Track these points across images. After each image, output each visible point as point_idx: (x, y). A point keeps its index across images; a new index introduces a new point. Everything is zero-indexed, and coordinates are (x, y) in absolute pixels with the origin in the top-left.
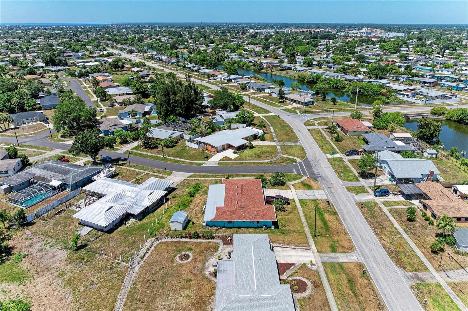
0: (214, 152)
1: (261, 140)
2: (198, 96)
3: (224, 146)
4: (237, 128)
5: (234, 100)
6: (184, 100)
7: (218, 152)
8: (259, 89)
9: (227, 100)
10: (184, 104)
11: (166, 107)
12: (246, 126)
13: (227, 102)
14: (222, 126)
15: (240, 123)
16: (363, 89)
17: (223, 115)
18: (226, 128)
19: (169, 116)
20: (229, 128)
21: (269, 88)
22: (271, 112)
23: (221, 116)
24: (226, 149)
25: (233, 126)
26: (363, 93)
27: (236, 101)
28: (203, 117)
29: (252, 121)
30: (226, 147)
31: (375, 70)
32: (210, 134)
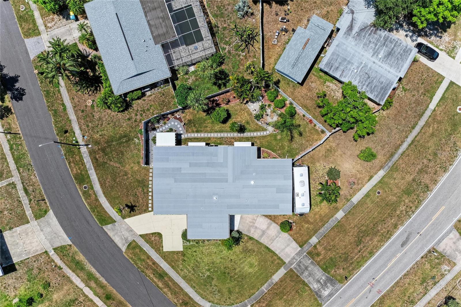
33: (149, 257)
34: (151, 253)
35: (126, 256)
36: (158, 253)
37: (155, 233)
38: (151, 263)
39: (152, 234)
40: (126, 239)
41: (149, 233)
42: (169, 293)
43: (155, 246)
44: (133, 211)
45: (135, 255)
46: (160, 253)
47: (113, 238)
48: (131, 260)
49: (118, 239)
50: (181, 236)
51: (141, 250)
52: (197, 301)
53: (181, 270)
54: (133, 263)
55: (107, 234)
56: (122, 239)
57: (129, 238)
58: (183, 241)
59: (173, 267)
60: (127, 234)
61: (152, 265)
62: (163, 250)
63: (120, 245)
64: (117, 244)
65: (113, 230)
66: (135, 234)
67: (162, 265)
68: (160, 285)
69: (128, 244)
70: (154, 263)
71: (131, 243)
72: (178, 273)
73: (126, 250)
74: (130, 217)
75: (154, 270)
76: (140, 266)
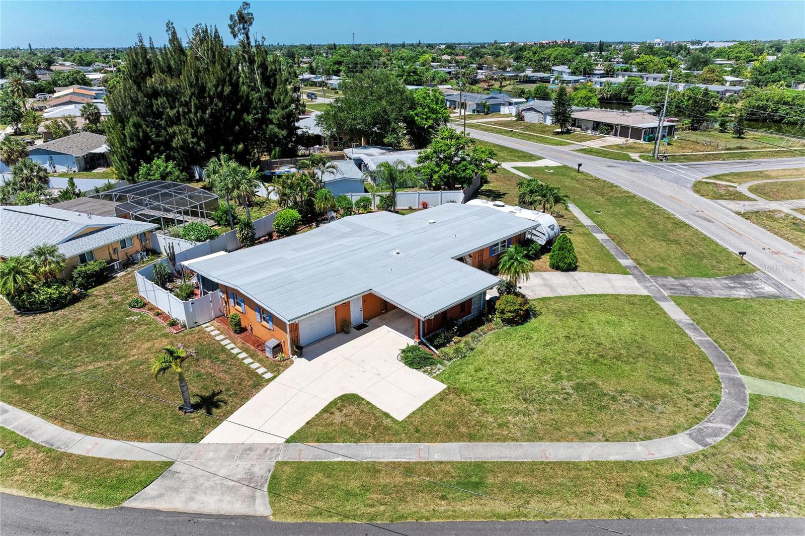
0: (278, 349)
1: (556, 267)
2: (274, 88)
3: (343, 308)
4: (425, 206)
5: (413, 107)
6: (201, 91)
7: (299, 350)
8: (484, 106)
9: (384, 103)
10: (202, 108)
11: (137, 126)
12: (466, 200)
13: (385, 111)
14: (355, 198)
15: (437, 188)
16: (786, 103)
17: (366, 160)
18: (373, 208)
19: (149, 160)
20: (389, 205)
21: (510, 104)
22: (540, 158)
23: (359, 163)
24: (362, 328)
25: (404, 198)
26: (782, 118)
27: (419, 109)
28: (294, 170)
29: (484, 181)
30: (356, 314)
31: (774, 70)
32: (289, 231)
33: (373, 469)
34: (369, 454)
35: (290, 520)
36: (391, 441)
37: (333, 403)
38: (399, 479)
39: (326, 410)
40: (250, 481)
41: (313, 415)
42: (558, 504)
43: (363, 427)
44: (218, 407)
45: (321, 497)
46: (396, 433)
47: (193, 507)
48: (320, 520)
49: (217, 497)
50: (407, 367)
51: (326, 468)
52: (649, 458)
53: (500, 426)
54: (335, 520)
55: (157, 512)
56: (230, 489)
57: (256, 469)
58: (424, 372)
59: (471, 438)
60: (239, 468)
61: (409, 480)
62: (395, 421)
63: (235, 506)
64: (222, 513)
65: (177, 490)
66: (267, 449)
67: (436, 457)
68: (501, 507)
69: (266, 486)
70: (408, 469)
71: (274, 477)
72: (504, 439)
73: (271, 503)
74: (216, 423)
75: (430, 488)
76: (370, 510)
